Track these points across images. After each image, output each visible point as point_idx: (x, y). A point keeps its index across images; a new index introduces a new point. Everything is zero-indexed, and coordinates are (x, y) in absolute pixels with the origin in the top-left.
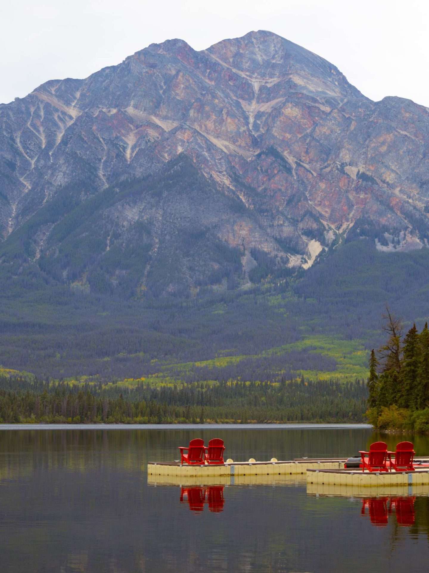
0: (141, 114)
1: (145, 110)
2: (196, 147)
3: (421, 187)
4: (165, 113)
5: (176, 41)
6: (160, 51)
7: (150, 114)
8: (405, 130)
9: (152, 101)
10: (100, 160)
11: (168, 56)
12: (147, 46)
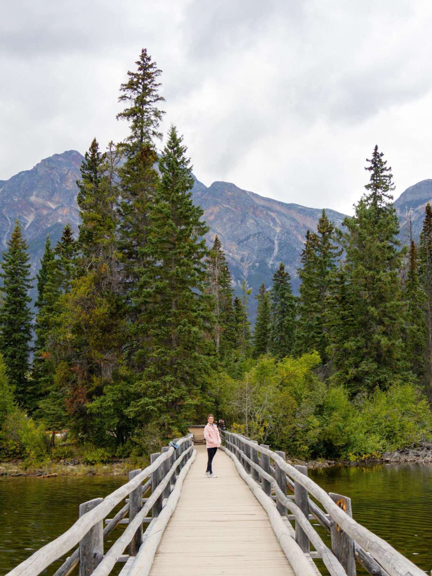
0: (40, 200)
1: (43, 198)
2: (71, 219)
3: (238, 244)
4: (57, 200)
5: (72, 152)
6: (60, 159)
7: (46, 200)
8: (228, 204)
9: (49, 191)
10: (5, 232)
11: (65, 161)
12: (51, 156)
